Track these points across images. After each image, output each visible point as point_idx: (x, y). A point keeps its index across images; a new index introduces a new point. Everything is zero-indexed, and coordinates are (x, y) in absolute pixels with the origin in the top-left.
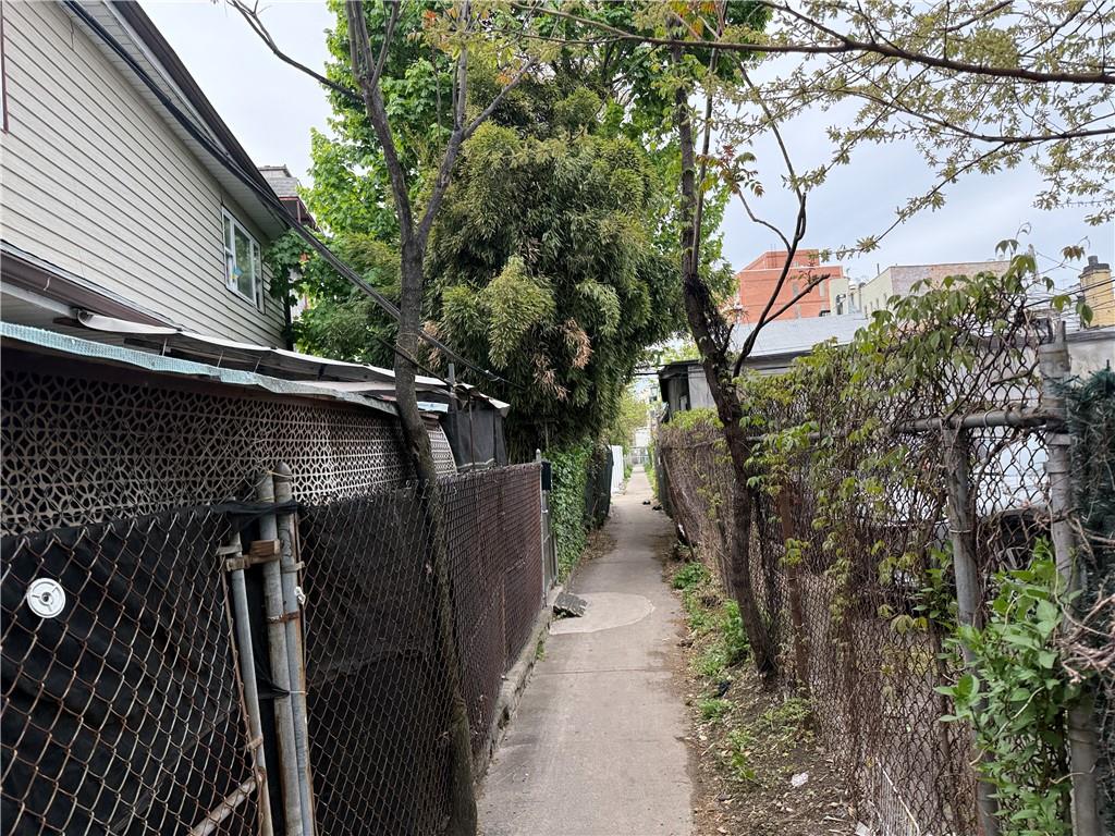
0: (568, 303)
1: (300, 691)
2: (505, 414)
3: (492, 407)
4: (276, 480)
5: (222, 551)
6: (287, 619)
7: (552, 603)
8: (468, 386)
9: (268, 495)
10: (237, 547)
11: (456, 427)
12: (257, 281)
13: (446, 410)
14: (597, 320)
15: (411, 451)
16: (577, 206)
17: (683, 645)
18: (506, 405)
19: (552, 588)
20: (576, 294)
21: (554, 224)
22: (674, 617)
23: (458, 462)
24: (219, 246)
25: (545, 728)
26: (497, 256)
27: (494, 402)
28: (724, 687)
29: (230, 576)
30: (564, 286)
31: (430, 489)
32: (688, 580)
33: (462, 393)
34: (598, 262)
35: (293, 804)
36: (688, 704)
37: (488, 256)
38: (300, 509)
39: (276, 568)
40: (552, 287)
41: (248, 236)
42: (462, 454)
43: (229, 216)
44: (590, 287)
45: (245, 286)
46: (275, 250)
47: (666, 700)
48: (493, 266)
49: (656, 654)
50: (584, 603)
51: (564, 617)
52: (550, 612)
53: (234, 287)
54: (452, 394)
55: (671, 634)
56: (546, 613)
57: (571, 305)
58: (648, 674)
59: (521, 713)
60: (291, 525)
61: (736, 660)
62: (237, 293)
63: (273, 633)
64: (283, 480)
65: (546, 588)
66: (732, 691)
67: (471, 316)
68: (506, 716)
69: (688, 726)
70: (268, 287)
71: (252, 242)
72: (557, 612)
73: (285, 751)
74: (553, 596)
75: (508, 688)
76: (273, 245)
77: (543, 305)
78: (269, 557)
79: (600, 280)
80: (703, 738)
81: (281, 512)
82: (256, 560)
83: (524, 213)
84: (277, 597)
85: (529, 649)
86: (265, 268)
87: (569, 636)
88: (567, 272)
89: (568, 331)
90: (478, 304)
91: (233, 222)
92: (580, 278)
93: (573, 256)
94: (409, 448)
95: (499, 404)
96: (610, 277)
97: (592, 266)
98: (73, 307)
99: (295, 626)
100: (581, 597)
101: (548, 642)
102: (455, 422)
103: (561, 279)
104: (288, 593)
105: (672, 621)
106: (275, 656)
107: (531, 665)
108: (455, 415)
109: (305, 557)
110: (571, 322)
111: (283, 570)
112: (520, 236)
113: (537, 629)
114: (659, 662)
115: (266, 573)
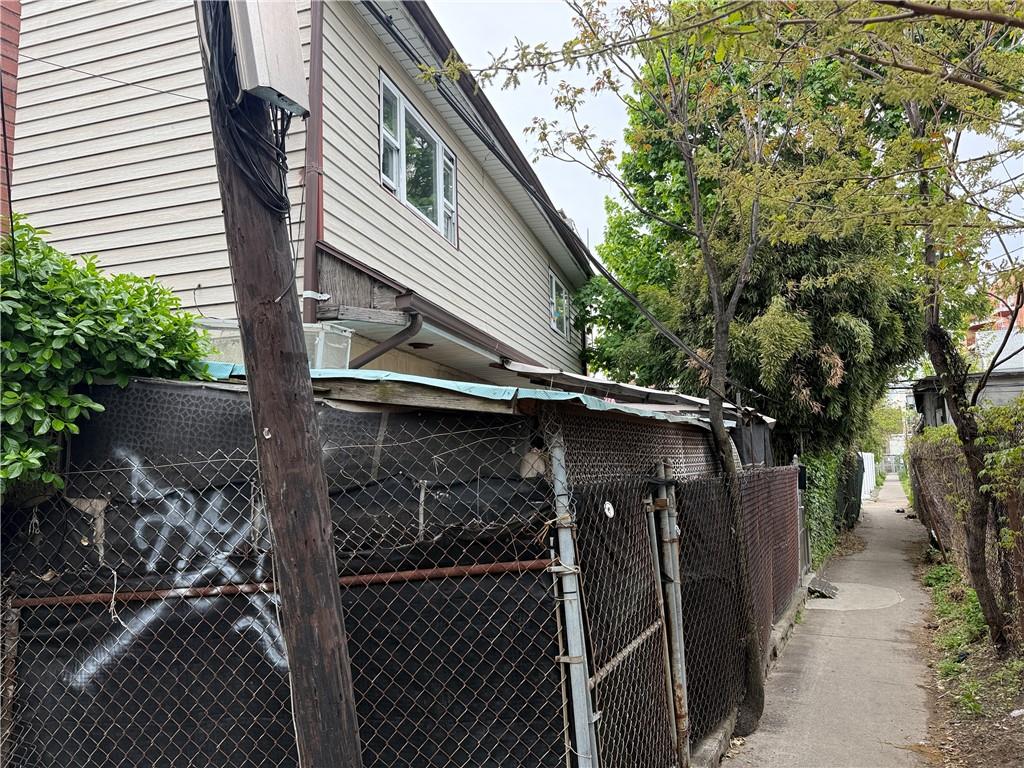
0: (823, 331)
1: (678, 581)
2: (772, 427)
3: (764, 422)
4: (666, 467)
5: (646, 501)
6: (672, 541)
7: (807, 584)
8: (750, 409)
9: (662, 476)
10: (650, 501)
11: (741, 438)
12: (567, 318)
13: (734, 426)
14: (850, 346)
15: (719, 454)
16: (833, 253)
17: (930, 627)
18: (774, 420)
19: (806, 574)
20: (831, 325)
21: (812, 269)
22: (922, 607)
23: (743, 462)
24: (547, 298)
25: (806, 666)
26: (760, 295)
27: (765, 418)
28: (963, 657)
29: (647, 513)
30: (820, 317)
31: (733, 479)
32: (938, 579)
33: (747, 414)
34: (852, 297)
35: (676, 641)
36: (930, 666)
37: (753, 296)
38: (676, 484)
39: (667, 512)
40: (809, 319)
41: (563, 287)
42: (745, 457)
43: (553, 275)
44: (845, 319)
45: (560, 323)
46: (582, 295)
47: (910, 662)
48: (757, 304)
49: (904, 631)
50: (836, 589)
51: (818, 597)
52: (805, 591)
53: (554, 326)
54: (738, 414)
55: (919, 619)
56: (801, 592)
57: (826, 333)
58: (895, 644)
59: (786, 654)
60: (673, 491)
61: (976, 639)
62: (556, 330)
63: (665, 548)
64: (669, 467)
65: (801, 571)
66: (970, 660)
67: (738, 346)
68: (775, 655)
69: (929, 679)
70: (572, 322)
71: (564, 290)
72: (811, 592)
73: (672, 612)
74: (808, 580)
75: (776, 634)
76: (580, 292)
77: (804, 336)
78: (664, 506)
79: (854, 313)
80: (942, 688)
81: (669, 484)
82: (658, 508)
83: (784, 259)
84: (667, 528)
85: (790, 613)
86: (572, 310)
87: (823, 611)
88: (823, 306)
89: (823, 355)
90: (743, 335)
91: (555, 278)
92: (835, 311)
93: (829, 292)
94: (718, 452)
95: (769, 420)
96: (863, 309)
97: (846, 301)
98: (502, 357)
99: (676, 546)
100: (832, 584)
101: (805, 613)
102: (741, 435)
103: (818, 312)
104: (672, 528)
105: (920, 610)
106: (666, 561)
107: (791, 625)
108: (740, 429)
109: (678, 510)
110: (826, 347)
111: (670, 515)
112: (780, 280)
113: (795, 601)
114: (906, 637)
115: (662, 516)
